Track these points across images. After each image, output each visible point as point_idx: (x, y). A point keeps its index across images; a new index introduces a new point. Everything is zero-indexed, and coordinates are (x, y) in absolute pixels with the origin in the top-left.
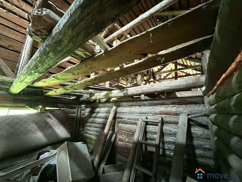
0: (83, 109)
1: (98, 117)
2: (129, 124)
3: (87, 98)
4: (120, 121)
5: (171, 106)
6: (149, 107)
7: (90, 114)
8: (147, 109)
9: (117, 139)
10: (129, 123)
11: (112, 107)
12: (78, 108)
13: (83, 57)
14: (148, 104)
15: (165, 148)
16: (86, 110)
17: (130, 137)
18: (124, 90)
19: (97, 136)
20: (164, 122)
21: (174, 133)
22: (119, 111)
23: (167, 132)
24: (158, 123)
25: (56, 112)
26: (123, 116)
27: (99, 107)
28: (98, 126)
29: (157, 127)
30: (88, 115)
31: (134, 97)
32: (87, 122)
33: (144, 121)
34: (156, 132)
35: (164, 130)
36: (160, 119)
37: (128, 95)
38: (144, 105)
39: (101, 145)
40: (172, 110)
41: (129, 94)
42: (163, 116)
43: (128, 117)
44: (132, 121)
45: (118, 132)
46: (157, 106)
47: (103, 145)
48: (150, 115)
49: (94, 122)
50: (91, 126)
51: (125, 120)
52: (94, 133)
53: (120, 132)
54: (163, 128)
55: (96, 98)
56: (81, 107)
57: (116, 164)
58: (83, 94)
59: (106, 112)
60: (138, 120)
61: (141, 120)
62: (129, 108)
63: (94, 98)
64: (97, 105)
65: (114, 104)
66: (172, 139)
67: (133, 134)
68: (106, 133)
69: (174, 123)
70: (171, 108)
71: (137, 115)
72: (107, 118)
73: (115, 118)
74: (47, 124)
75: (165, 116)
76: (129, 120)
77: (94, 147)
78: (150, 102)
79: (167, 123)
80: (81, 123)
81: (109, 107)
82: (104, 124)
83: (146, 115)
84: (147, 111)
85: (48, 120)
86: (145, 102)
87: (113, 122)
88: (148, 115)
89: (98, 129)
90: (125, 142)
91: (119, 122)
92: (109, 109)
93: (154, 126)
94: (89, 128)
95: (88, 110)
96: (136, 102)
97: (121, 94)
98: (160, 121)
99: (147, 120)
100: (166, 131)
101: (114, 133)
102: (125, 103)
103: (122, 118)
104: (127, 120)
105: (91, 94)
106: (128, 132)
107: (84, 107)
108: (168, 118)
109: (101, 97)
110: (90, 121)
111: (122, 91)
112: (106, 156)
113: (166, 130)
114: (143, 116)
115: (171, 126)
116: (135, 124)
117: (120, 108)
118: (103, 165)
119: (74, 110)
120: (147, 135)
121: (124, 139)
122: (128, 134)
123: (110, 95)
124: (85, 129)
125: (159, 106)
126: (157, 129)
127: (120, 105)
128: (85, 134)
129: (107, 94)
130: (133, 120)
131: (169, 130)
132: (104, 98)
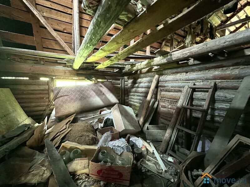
0: (126, 80)
1: (140, 87)
2: (172, 92)
3: (129, 70)
4: (163, 89)
5: (231, 68)
6: (199, 73)
7: (133, 85)
8: (196, 75)
9: (159, 106)
10: (172, 90)
11: (154, 76)
12: (122, 79)
13: (126, 21)
14: (198, 69)
15: (215, 114)
16: (129, 82)
17: (173, 104)
18: (168, 56)
19: (140, 103)
20: (217, 88)
21: (230, 99)
22: (162, 80)
23: (220, 98)
24: (209, 88)
25: (105, 83)
26: (166, 85)
27: (141, 78)
28: (141, 94)
29: (207, 93)
30: (131, 85)
31: (180, 63)
32: (130, 92)
33: (191, 88)
34: (205, 98)
35: (216, 97)
36: (213, 84)
37: (172, 60)
38: (193, 71)
39: (145, 110)
40: (233, 73)
41: (174, 59)
42: (217, 81)
43: (172, 85)
44: (176, 88)
45: (161, 99)
46: (211, 70)
47: (147, 110)
48: (199, 81)
49: (137, 91)
50: (134, 95)
51: (168, 88)
52: (138, 101)
53: (163, 99)
54: (216, 94)
55: (137, 69)
56: (124, 79)
57: (159, 125)
58: (124, 66)
59: (148, 82)
60: (183, 87)
61: (187, 86)
62: (172, 76)
63: (136, 69)
64: (139, 76)
65: (157, 73)
66: (226, 106)
67: (177, 101)
68: (148, 100)
69: (233, 88)
70: (232, 71)
71: (182, 83)
72: (149, 87)
73: (157, 87)
74: (101, 92)
75: (220, 81)
76: (173, 88)
77: (138, 112)
78: (202, 66)
79: (222, 89)
80: (126, 93)
81: (150, 76)
82: (147, 93)
83: (194, 81)
84: (196, 77)
85: (101, 89)
86: (194, 67)
87: (156, 90)
88: (196, 81)
89: (141, 98)
90: (168, 108)
91: (161, 91)
92: (151, 78)
93: (203, 93)
94: (132, 97)
95: (130, 81)
96: (181, 68)
97: (164, 61)
98: (212, 86)
99: (194, 87)
100: (218, 98)
101: (156, 101)
102: (169, 71)
103: (165, 87)
104: (171, 88)
105: (133, 65)
106: (171, 100)
107: (127, 79)
108: (225, 82)
109: (142, 67)
110: (133, 91)
111: (165, 57)
112: (150, 118)
113: (219, 96)
114: (190, 82)
115: (228, 92)
116: (180, 91)
117: (162, 77)
118: (147, 125)
119: (119, 82)
120: (194, 102)
121: (167, 106)
122: (171, 101)
123: (152, 63)
124: (129, 98)
125: (213, 69)
126: (207, 95)
127: (163, 74)
128: (129, 102)
129: (149, 63)
130: (178, 88)
131: (223, 96)
132: (145, 67)
